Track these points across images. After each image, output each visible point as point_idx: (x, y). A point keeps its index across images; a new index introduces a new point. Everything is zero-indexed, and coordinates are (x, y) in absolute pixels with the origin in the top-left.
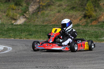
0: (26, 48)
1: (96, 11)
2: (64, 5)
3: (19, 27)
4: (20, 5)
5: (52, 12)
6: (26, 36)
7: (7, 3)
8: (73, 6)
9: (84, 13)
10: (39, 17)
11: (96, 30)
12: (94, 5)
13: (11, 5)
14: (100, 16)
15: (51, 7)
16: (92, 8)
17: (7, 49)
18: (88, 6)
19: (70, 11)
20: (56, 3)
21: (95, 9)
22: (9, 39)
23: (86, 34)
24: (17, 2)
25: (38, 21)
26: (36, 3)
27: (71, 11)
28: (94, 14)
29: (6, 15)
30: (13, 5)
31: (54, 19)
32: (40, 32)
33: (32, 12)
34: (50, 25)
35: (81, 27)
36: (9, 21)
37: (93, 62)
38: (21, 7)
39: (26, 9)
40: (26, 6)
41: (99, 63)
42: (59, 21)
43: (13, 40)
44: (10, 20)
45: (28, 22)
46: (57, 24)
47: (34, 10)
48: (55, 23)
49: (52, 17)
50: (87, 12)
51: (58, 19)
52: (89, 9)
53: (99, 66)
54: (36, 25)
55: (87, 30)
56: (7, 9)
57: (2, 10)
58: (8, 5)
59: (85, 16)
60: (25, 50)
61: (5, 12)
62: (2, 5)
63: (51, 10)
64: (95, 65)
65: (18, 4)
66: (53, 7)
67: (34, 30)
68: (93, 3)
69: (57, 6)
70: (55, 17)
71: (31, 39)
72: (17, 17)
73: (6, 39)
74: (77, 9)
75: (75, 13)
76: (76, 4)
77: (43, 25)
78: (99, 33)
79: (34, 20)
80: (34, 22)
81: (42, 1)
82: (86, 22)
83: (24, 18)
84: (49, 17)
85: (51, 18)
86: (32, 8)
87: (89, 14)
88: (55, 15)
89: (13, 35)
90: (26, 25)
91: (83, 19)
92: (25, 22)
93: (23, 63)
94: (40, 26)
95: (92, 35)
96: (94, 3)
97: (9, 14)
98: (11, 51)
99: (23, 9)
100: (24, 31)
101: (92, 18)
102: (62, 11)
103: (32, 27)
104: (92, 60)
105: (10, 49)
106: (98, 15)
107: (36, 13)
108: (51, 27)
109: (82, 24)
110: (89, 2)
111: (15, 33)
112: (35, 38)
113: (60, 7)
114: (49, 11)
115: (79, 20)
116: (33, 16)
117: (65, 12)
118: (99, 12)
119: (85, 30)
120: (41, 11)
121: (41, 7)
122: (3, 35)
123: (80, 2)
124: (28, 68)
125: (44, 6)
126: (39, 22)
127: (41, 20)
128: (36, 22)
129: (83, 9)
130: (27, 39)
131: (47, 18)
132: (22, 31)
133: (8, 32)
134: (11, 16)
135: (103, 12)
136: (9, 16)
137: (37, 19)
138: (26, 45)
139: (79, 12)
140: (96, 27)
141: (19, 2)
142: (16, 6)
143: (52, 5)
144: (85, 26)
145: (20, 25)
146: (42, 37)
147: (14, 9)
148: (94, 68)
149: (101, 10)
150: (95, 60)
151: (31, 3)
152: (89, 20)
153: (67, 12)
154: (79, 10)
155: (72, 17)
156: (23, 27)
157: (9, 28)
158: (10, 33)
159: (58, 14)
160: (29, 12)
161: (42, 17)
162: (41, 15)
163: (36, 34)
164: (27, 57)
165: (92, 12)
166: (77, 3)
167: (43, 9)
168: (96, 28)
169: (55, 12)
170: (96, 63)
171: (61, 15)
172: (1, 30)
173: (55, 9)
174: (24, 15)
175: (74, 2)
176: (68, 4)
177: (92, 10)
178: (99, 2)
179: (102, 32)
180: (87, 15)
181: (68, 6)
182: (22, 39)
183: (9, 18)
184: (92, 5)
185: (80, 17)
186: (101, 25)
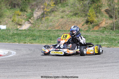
0: (29, 52)
1: (97, 17)
2: (67, 12)
3: (24, 32)
4: (25, 11)
5: (56, 18)
6: (30, 40)
7: (12, 9)
8: (76, 12)
9: (86, 18)
10: (43, 23)
11: (97, 35)
12: (95, 11)
13: (16, 11)
14: (102, 21)
15: (55, 13)
16: (94, 14)
17: (12, 53)
18: (90, 12)
19: (72, 17)
20: (60, 9)
21: (96, 15)
22: (14, 43)
23: (88, 39)
24: (23, 9)
25: (42, 26)
26: (40, 9)
27: (74, 16)
28: (95, 20)
29: (11, 20)
30: (19, 11)
31: (57, 25)
32: (44, 37)
33: (36, 18)
34: (54, 30)
35: (83, 32)
36: (14, 27)
37: (93, 66)
38: (26, 13)
39: (30, 15)
40: (31, 13)
41: (99, 67)
42: (63, 26)
43: (17, 45)
44: (16, 25)
45: (33, 27)
46: (61, 29)
47: (38, 16)
48: (59, 28)
49: (56, 22)
50: (89, 18)
51: (61, 24)
52: (91, 15)
53: (99, 70)
54: (40, 30)
55: (89, 34)
56: (13, 15)
57: (7, 16)
58: (13, 11)
59: (87, 22)
60: (28, 55)
61: (10, 18)
62: (8, 11)
63: (54, 16)
64: (94, 69)
65: (23, 10)
66: (56, 13)
67: (38, 35)
68: (94, 9)
69: (61, 12)
70: (59, 23)
71: (35, 44)
72: (23, 22)
73: (11, 43)
74: (79, 15)
75: (78, 19)
76: (78, 10)
77: (47, 31)
78: (100, 38)
79: (38, 25)
80: (38, 27)
81: (46, 8)
82: (88, 27)
83: (28, 23)
84: (53, 22)
85: (54, 24)
86: (36, 14)
87: (91, 20)
88: (59, 21)
89: (17, 40)
90: (31, 30)
91: (85, 24)
92: (30, 27)
93: (26, 67)
94: (44, 31)
95: (93, 40)
96: (96, 10)
97: (15, 20)
98: (15, 55)
99: (28, 15)
100: (29, 35)
101: (93, 23)
102: (65, 17)
103: (37, 32)
104: (93, 64)
105: (14, 53)
106: (99, 21)
107: (41, 19)
108: (55, 32)
109: (85, 29)
110: (90, 8)
111: (19, 37)
112: (39, 43)
113: (63, 13)
114: (53, 16)
115: (81, 25)
116: (37, 21)
117: (68, 18)
118: (101, 18)
119: (87, 35)
120: (45, 16)
121: (45, 13)
122: (8, 40)
123: (82, 9)
124: (30, 71)
125: (48, 12)
126: (44, 27)
127: (46, 25)
128: (40, 27)
129: (85, 14)
130: (31, 43)
131: (51, 24)
132: (26, 36)
133: (13, 37)
134: (17, 22)
135: (104, 18)
136: (14, 22)
137: (41, 25)
138: (29, 50)
139: (81, 18)
140: (97, 32)
141: (24, 8)
142: (21, 12)
143: (56, 11)
144: (87, 31)
145: (25, 30)
146: (45, 41)
147: (20, 14)
148: (94, 71)
149: (102, 16)
150: (95, 64)
151: (35, 9)
152: (91, 26)
153: (70, 17)
154: (82, 16)
155: (74, 23)
156: (28, 32)
157: (14, 33)
158: (14, 38)
159: (61, 20)
160: (34, 18)
161: (46, 22)
162: (46, 20)
163: (40, 39)
164: (30, 61)
165: (94, 18)
166: (80, 9)
167: (47, 15)
168: (97, 34)
169: (59, 18)
170: (96, 67)
171: (64, 20)
172: (6, 35)
173: (59, 15)
174: (28, 21)
175: (77, 9)
176: (71, 10)
177: (94, 16)
178: (101, 9)
179: (103, 37)
180: (89, 20)
181: (71, 12)
182: (26, 44)
183: (14, 24)
184: (94, 11)
185: (83, 23)
186: (102, 30)
